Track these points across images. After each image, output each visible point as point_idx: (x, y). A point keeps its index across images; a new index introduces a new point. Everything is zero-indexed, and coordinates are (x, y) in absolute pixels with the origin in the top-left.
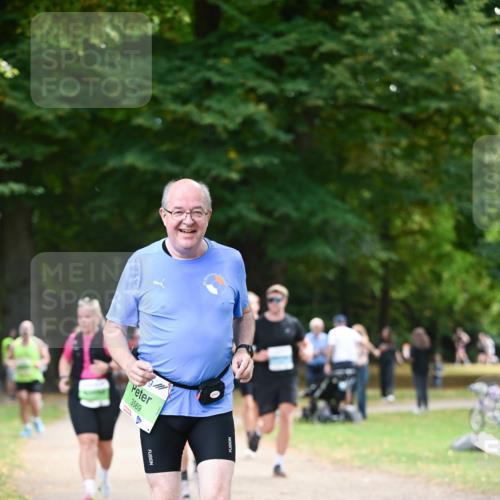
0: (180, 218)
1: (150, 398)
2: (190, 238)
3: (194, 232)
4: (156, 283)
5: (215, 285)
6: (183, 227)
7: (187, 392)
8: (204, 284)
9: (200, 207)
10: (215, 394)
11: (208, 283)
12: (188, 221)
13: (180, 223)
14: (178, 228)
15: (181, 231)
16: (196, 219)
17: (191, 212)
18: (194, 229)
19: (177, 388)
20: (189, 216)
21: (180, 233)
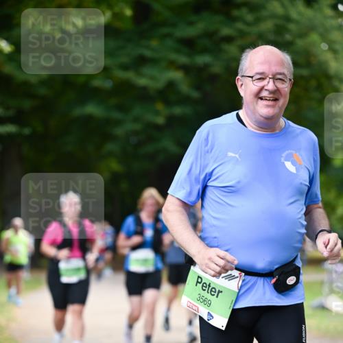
0: (261, 84)
1: (220, 292)
2: (273, 106)
3: (276, 100)
4: (230, 154)
5: (294, 164)
6: (264, 94)
7: (260, 281)
8: (283, 160)
9: (283, 74)
10: (291, 280)
11: (286, 160)
12: (271, 86)
13: (262, 89)
14: (258, 96)
15: (261, 99)
16: (280, 85)
17: (274, 78)
18: (276, 96)
19: (249, 278)
20: (271, 81)
21: (260, 102)
